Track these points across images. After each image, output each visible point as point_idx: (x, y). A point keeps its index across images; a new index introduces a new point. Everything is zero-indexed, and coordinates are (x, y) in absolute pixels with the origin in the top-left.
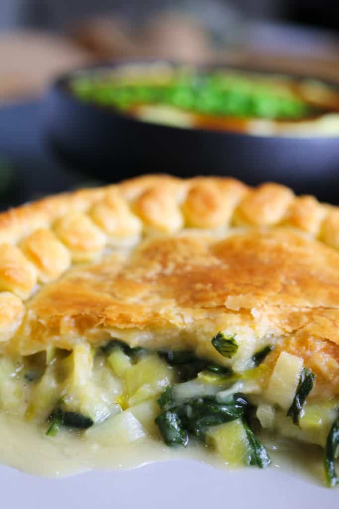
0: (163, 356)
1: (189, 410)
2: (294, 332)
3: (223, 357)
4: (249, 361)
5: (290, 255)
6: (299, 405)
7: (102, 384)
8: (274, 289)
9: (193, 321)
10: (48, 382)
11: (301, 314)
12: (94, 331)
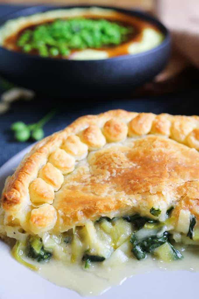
0: (126, 219)
1: (145, 243)
2: (182, 197)
3: (154, 217)
4: (165, 216)
5: (166, 154)
6: (191, 231)
7: (102, 239)
8: (166, 177)
9: (137, 201)
10: (78, 243)
11: (182, 187)
12: (94, 216)
